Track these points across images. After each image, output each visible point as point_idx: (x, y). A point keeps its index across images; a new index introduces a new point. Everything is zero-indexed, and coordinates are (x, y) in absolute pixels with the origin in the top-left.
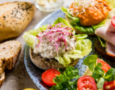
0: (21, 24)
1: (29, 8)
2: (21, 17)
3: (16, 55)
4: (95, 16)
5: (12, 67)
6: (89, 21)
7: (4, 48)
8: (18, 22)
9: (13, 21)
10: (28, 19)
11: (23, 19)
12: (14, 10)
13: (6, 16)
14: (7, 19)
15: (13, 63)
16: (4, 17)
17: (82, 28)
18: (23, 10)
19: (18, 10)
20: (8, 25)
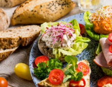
0: (52, 15)
1: (65, 4)
2: (55, 10)
3: (31, 37)
4: (106, 27)
5: (25, 45)
6: (99, 29)
7: (28, 29)
8: (49, 13)
9: (46, 11)
10: (61, 13)
11: (55, 11)
12: (51, 3)
13: (43, 5)
14: (42, 8)
15: (26, 42)
16: (41, 6)
17: (92, 33)
18: (59, 4)
19: (55, 4)
20: (41, 13)
